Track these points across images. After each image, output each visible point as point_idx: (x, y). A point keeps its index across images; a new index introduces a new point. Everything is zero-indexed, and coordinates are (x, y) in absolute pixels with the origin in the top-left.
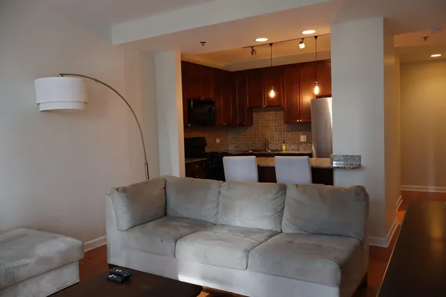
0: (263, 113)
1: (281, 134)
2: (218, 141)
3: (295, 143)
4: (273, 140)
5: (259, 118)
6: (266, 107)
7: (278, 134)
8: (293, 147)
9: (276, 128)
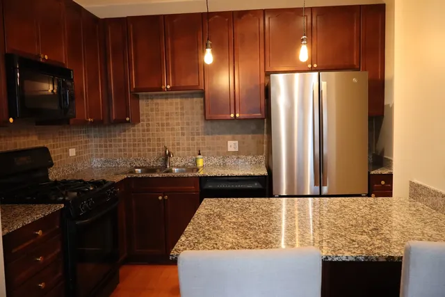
0: (159, 101)
1: (193, 139)
2: (72, 152)
3: (218, 154)
4: (178, 149)
5: (152, 110)
6: (172, 89)
7: (188, 139)
8: (215, 160)
9: (182, 129)
